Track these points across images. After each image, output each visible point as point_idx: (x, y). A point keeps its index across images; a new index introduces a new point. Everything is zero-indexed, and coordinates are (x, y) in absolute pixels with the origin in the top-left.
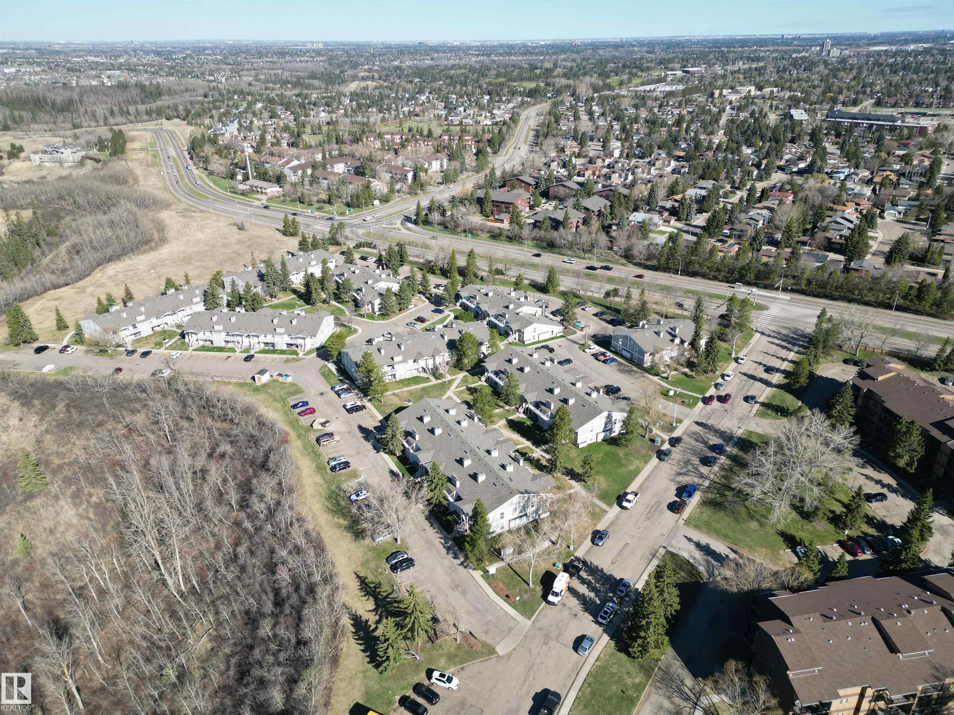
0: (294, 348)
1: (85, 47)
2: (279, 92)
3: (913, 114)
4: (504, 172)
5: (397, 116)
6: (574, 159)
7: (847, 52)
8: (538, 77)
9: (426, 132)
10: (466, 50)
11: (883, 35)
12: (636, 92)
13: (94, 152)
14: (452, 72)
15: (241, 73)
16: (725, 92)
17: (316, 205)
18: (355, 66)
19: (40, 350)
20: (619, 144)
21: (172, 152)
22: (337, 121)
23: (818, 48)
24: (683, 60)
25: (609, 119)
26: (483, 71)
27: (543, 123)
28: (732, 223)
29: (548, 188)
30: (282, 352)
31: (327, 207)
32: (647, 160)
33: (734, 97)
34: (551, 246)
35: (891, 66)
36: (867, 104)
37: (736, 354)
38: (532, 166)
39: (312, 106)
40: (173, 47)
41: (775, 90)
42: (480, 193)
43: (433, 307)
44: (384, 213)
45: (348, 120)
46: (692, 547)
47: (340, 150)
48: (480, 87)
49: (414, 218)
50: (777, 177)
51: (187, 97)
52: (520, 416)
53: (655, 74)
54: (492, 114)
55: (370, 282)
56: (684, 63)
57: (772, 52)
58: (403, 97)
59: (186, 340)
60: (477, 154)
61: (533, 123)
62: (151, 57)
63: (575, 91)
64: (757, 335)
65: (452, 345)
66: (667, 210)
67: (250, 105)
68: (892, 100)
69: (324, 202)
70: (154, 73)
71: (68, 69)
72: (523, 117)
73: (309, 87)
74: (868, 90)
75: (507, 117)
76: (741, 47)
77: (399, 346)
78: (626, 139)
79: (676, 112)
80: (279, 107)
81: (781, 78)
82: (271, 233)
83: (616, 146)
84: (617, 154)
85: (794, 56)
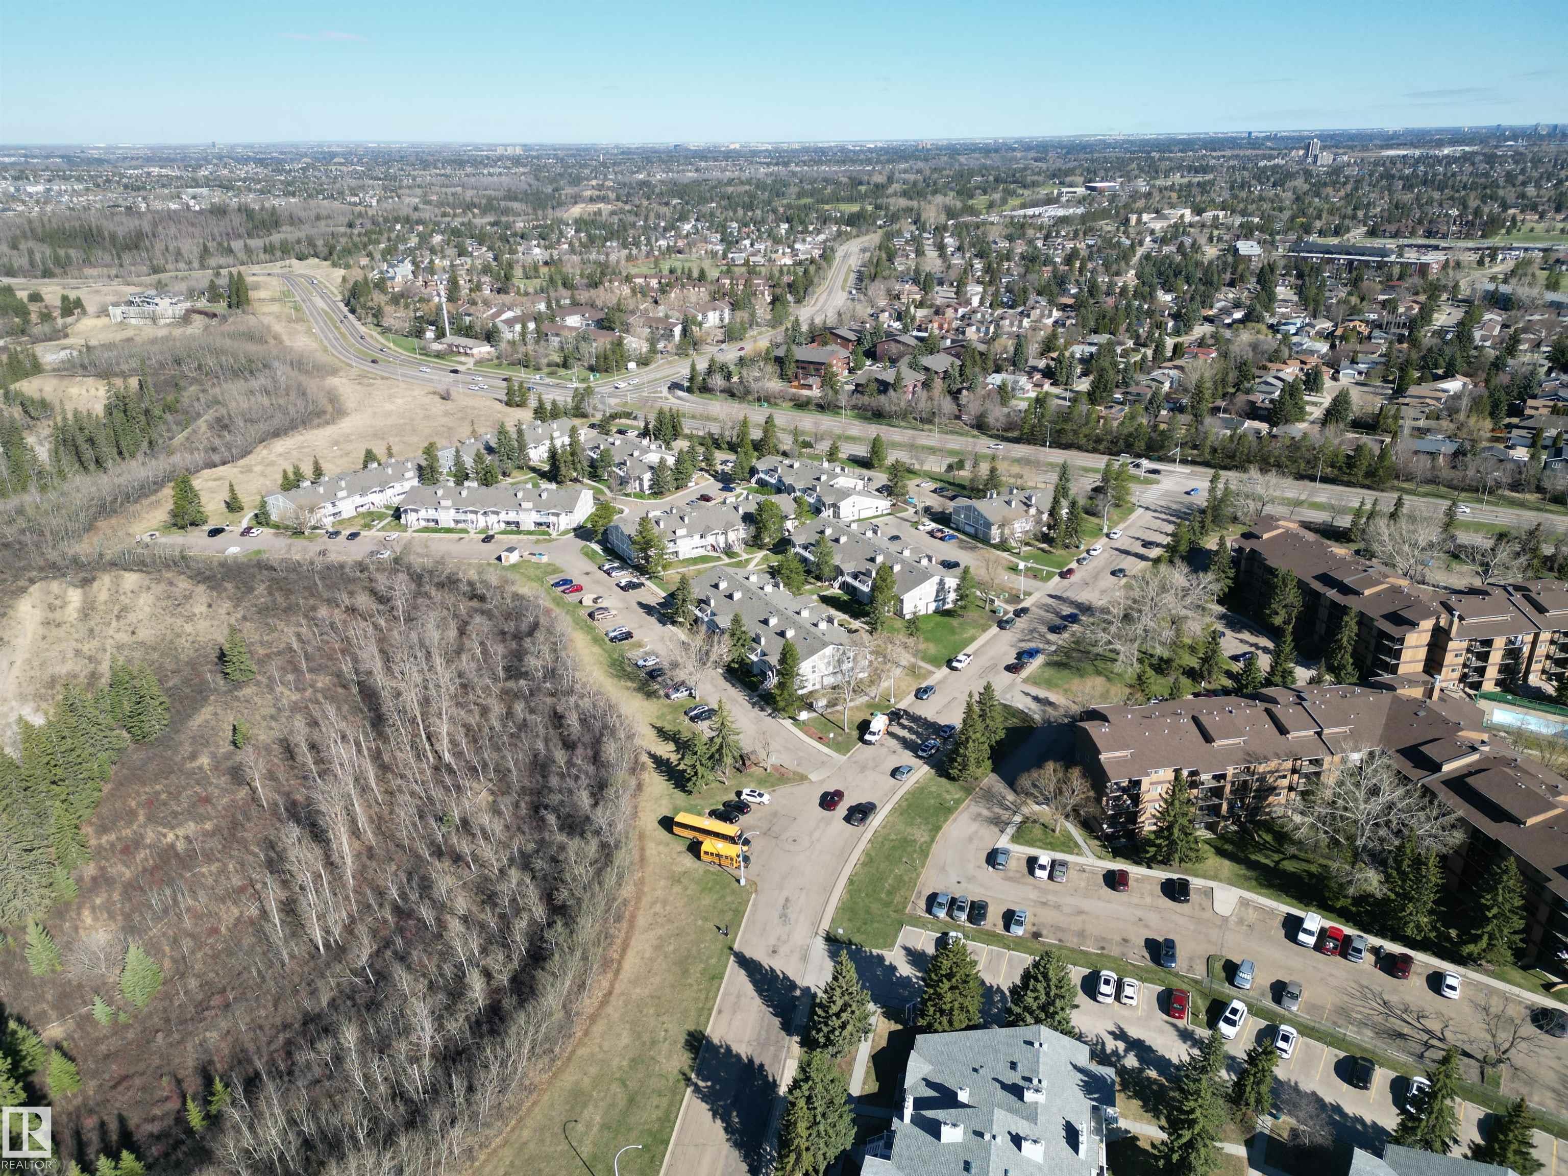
0: (544, 528)
1: (141, 153)
2: (466, 220)
3: (1420, 247)
4: (812, 324)
5: (648, 255)
6: (912, 309)
7: (1345, 158)
8: (862, 197)
9: (695, 274)
10: (751, 156)
11: (1408, 132)
12: (1012, 217)
13: (202, 304)
14: (730, 189)
15: (400, 192)
16: (1145, 217)
17: (546, 370)
18: (576, 181)
19: (215, 532)
20: (980, 289)
21: (320, 303)
22: (560, 260)
23: (1301, 152)
24: (1088, 170)
25: (968, 255)
26: (777, 188)
27: (870, 260)
28: (1127, 385)
29: (875, 346)
30: (530, 533)
31: (562, 372)
32: (1020, 309)
33: (1158, 226)
34: (878, 416)
35: (1405, 179)
36: (1356, 236)
37: (1110, 528)
38: (853, 318)
39: (518, 239)
40: (281, 153)
41: (1221, 214)
42: (781, 352)
43: (720, 485)
44: (646, 379)
45: (576, 258)
46: (1029, 700)
47: (572, 298)
48: (774, 211)
49: (686, 384)
50: (1200, 330)
51: (323, 227)
52: (835, 590)
53: (1043, 192)
54: (793, 249)
55: (636, 454)
56: (1090, 175)
57: (1230, 158)
58: (656, 227)
59: (403, 521)
60: (773, 302)
61: (855, 262)
62: (251, 168)
63: (919, 216)
64: (1140, 511)
65: (748, 518)
66: (1039, 371)
67: (424, 239)
68: (1392, 228)
69: (557, 365)
70: (262, 192)
71: (126, 187)
72: (839, 254)
73: (506, 212)
74: (1360, 214)
75: (816, 253)
76: (1181, 151)
77: (682, 518)
78: (991, 283)
79: (1069, 245)
80: (469, 241)
81: (1235, 197)
82: (488, 403)
83: (975, 292)
84: (975, 301)
85: (1262, 164)
